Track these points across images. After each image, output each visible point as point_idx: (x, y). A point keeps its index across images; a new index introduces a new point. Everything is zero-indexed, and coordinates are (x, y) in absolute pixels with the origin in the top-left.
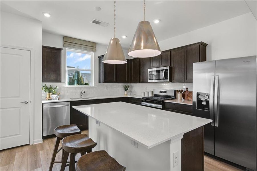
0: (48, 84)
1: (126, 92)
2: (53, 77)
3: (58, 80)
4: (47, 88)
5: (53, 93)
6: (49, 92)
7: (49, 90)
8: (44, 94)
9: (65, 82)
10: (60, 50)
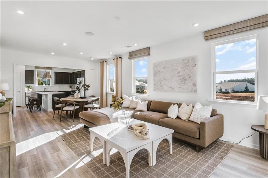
0: (28, 85)
1: (70, 89)
2: (30, 82)
3: (32, 83)
4: (27, 87)
5: (31, 89)
6: (29, 88)
7: (29, 87)
8: (27, 89)
9: (36, 84)
10: (33, 71)
